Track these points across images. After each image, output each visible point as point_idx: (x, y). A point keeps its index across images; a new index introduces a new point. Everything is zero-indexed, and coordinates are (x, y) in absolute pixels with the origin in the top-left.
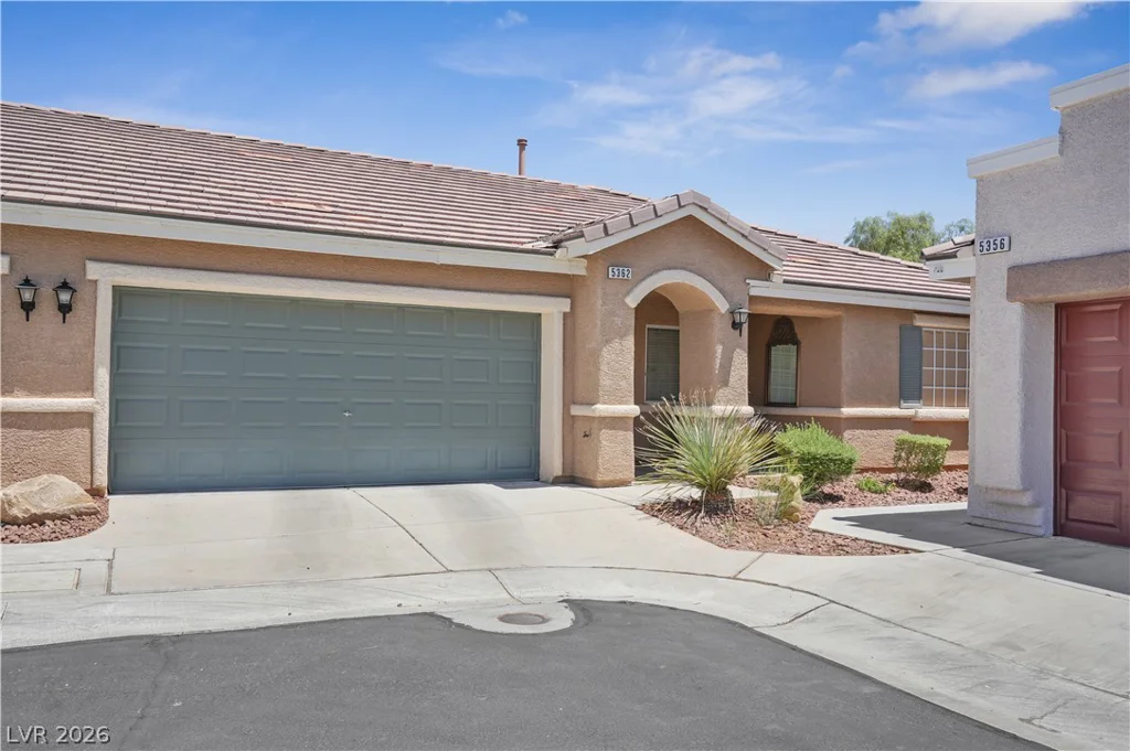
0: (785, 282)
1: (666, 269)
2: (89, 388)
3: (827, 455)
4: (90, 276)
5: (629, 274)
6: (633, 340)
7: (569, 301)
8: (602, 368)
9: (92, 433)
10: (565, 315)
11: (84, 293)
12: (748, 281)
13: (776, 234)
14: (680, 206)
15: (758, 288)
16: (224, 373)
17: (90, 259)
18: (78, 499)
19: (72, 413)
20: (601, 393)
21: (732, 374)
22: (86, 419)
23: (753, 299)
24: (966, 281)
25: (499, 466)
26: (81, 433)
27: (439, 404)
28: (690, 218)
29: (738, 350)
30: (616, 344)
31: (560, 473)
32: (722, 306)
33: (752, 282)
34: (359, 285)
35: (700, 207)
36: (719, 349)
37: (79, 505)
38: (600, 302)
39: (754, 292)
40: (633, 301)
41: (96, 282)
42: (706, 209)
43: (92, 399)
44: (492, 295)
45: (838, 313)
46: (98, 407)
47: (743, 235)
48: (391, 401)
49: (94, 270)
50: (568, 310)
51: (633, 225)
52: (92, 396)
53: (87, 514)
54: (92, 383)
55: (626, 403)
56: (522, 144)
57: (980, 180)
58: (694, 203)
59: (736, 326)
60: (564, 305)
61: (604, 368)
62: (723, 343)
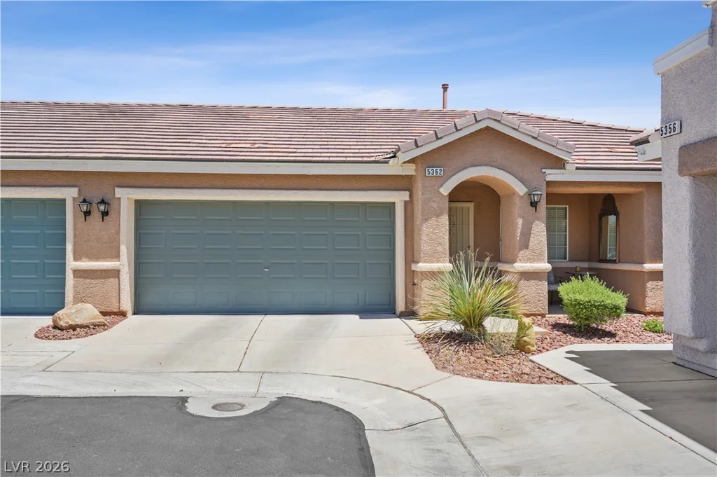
0: (577, 169)
1: (472, 166)
2: (117, 256)
3: (590, 302)
4: (117, 196)
5: (440, 172)
6: (447, 217)
7: (408, 193)
8: (422, 238)
9: (119, 280)
10: (406, 202)
11: (114, 205)
12: (543, 170)
13: (626, 131)
14: (477, 121)
15: (553, 175)
16: (195, 247)
17: (117, 186)
18: (95, 318)
19: (109, 270)
20: (422, 255)
21: (532, 239)
22: (115, 273)
23: (549, 183)
24: (659, 159)
25: (367, 303)
26: (113, 281)
27: (326, 263)
28: (488, 129)
29: (537, 222)
30: (433, 221)
31: (403, 309)
32: (521, 190)
33: (548, 171)
34: (264, 191)
35: (495, 120)
36: (520, 222)
37: (95, 320)
38: (420, 193)
39: (549, 178)
40: (446, 190)
41: (120, 198)
42: (499, 121)
43: (118, 263)
44: (352, 192)
45: (640, 189)
46: (121, 267)
47: (533, 137)
48: (295, 261)
49: (119, 192)
50: (407, 198)
51: (438, 138)
52: (119, 261)
53: (99, 326)
54: (119, 253)
55: (444, 262)
56: (445, 87)
57: (663, 75)
58: (488, 118)
59: (534, 204)
60: (405, 196)
61: (424, 238)
62: (523, 217)
